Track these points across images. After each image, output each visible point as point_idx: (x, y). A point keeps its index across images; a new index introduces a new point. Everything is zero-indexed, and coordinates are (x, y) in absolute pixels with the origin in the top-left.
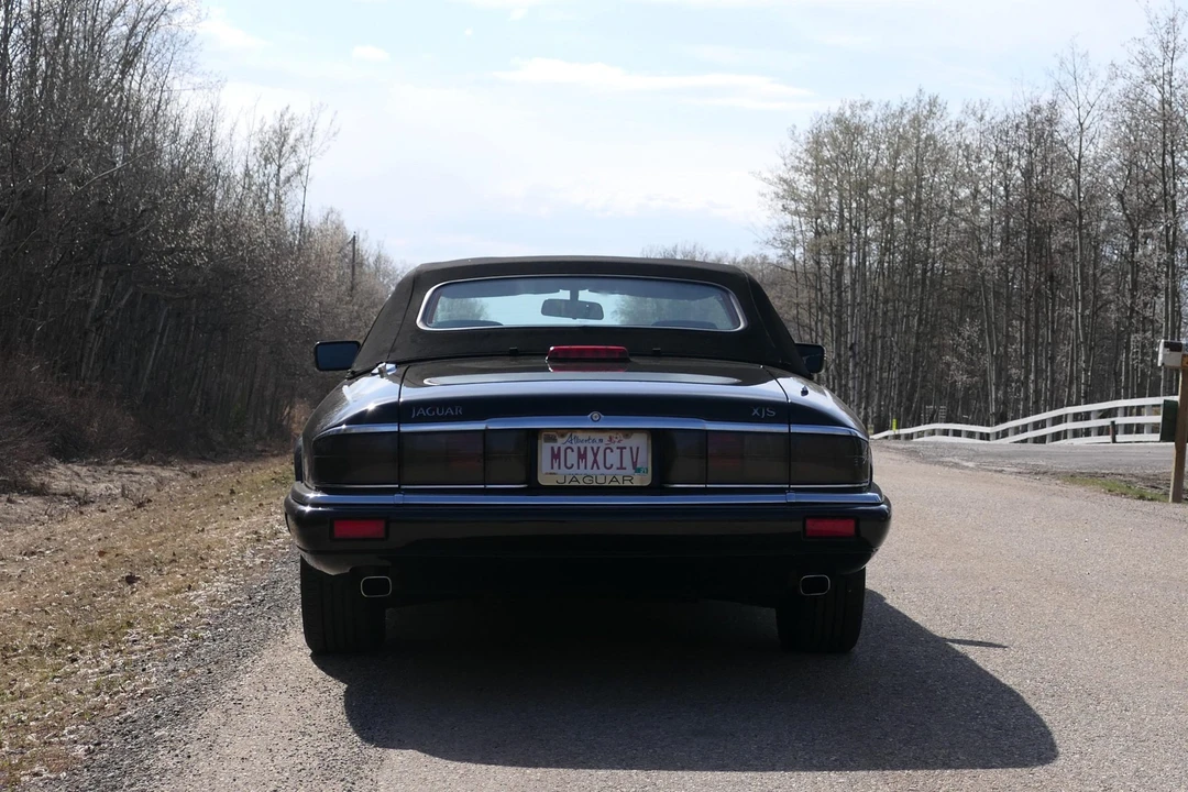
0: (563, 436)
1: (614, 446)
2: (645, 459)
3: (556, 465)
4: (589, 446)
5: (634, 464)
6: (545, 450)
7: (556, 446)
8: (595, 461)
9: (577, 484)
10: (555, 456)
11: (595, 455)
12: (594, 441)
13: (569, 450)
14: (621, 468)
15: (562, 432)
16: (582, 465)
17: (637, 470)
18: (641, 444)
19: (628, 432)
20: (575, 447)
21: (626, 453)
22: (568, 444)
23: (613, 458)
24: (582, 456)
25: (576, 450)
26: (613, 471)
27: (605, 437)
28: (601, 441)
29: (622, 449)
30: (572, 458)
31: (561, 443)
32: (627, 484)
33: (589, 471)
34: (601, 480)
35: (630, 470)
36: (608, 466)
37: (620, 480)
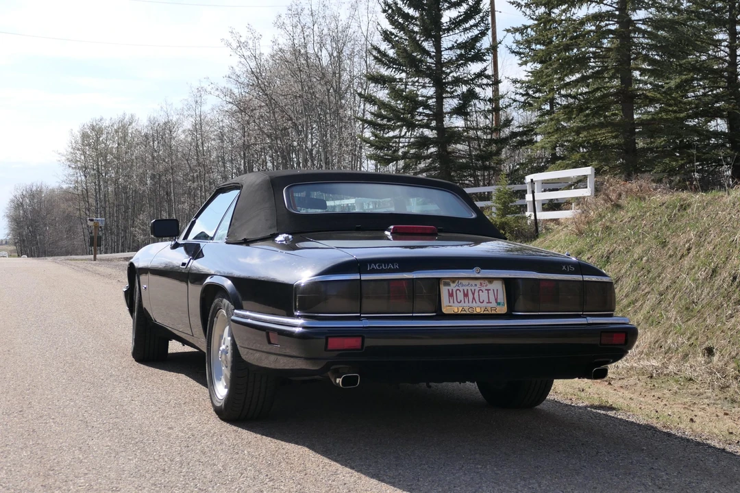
0: (454, 282)
1: (483, 289)
2: (502, 297)
3: (451, 301)
4: (469, 288)
5: (496, 300)
6: (444, 291)
7: (450, 288)
8: (474, 298)
9: (465, 312)
10: (451, 295)
11: (473, 294)
12: (472, 285)
13: (458, 291)
14: (489, 302)
15: (454, 280)
16: (466, 300)
17: (499, 304)
18: (498, 287)
19: (491, 280)
20: (461, 289)
21: (491, 292)
22: (457, 288)
23: (484, 296)
24: (466, 295)
25: (462, 291)
26: (485, 304)
27: (478, 282)
28: (476, 285)
29: (488, 290)
30: (460, 296)
31: (453, 286)
32: (493, 312)
33: (471, 304)
34: (478, 310)
35: (494, 304)
36: (481, 301)
37: (490, 309)
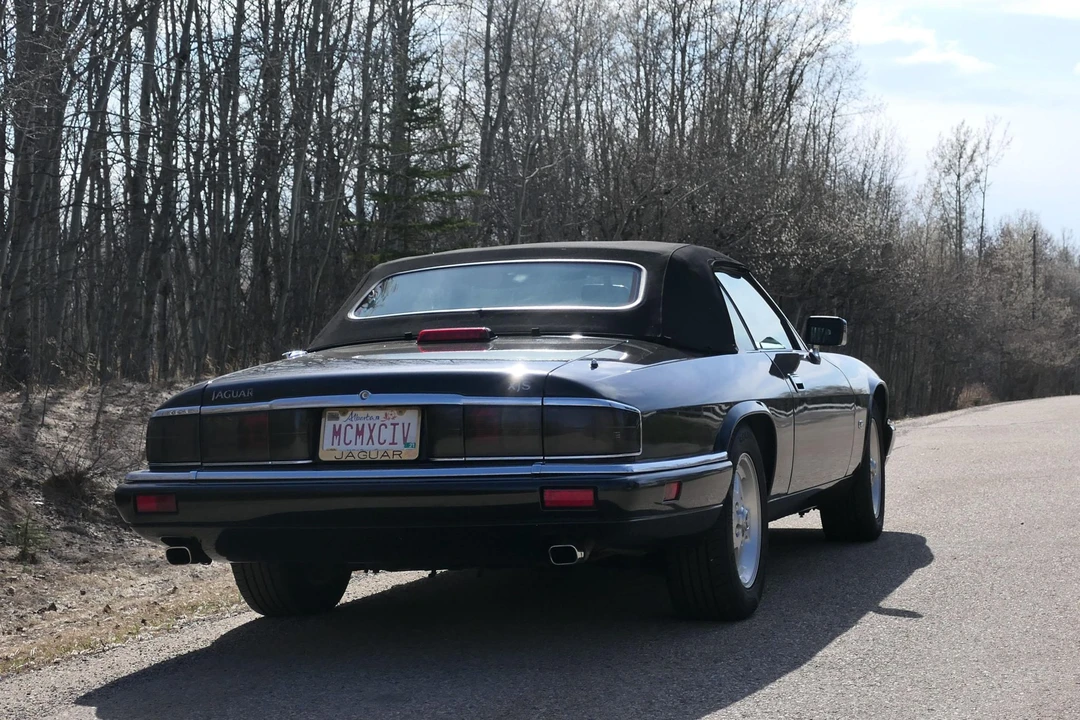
0: (344, 414)
1: (388, 423)
2: (414, 435)
3: (336, 441)
4: (366, 422)
5: (405, 439)
6: (327, 427)
7: (337, 423)
8: (371, 437)
9: (352, 459)
10: (336, 433)
11: (371, 431)
12: (371, 418)
13: (349, 427)
14: (393, 443)
15: (344, 410)
16: (359, 441)
17: (407, 445)
18: (412, 419)
19: (401, 408)
20: (354, 424)
21: (399, 428)
22: (349, 422)
23: (387, 434)
24: (360, 433)
25: (355, 427)
26: (386, 446)
27: (381, 414)
28: (378, 418)
29: (394, 425)
30: (351, 433)
31: (343, 420)
32: (396, 458)
33: (365, 447)
34: (373, 456)
35: (400, 446)
36: (382, 441)
37: (391, 454)
